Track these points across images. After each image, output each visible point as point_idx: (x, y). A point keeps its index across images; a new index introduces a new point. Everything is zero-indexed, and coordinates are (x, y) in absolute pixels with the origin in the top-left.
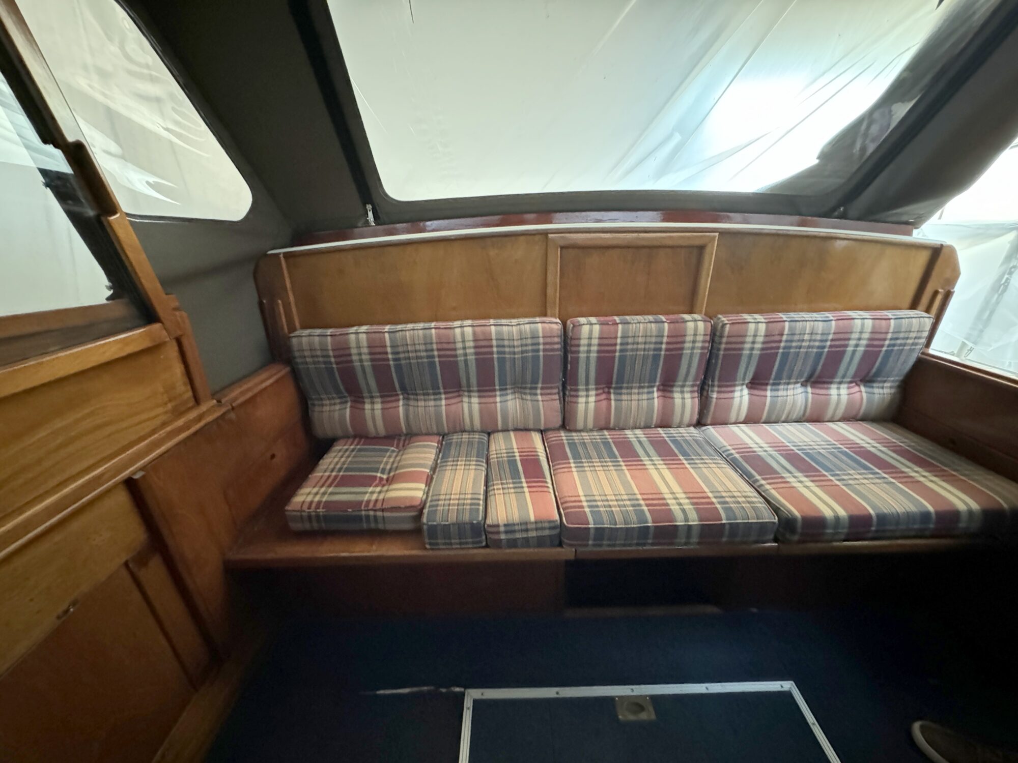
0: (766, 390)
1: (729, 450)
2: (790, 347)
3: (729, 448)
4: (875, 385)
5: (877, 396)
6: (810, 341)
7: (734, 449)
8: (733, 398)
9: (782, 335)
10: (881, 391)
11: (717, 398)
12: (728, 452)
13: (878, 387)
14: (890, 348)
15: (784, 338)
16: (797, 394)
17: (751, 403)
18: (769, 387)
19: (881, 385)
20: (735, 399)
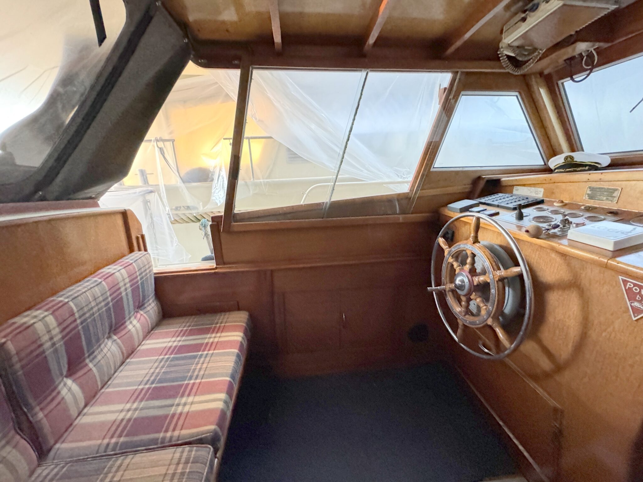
0: (87, 365)
1: (108, 445)
2: (85, 320)
3: (106, 441)
4: (146, 305)
5: (151, 311)
6: (97, 305)
7: (112, 437)
8: (63, 398)
9: (73, 314)
10: (150, 307)
11: (46, 416)
12: (111, 447)
13: (148, 306)
14: (142, 280)
15: (77, 315)
16: (111, 347)
17: (81, 387)
18: (87, 361)
19: (148, 303)
20: (66, 397)
